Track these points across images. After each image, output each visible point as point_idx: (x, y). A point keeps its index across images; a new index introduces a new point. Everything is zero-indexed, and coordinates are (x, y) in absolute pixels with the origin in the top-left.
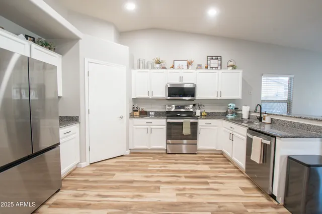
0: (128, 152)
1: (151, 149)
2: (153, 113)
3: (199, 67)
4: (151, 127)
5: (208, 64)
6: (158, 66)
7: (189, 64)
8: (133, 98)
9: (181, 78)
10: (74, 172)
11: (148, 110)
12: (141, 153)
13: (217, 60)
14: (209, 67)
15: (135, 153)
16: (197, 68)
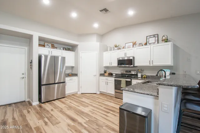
0: (98, 93)
1: (108, 93)
2: (115, 75)
3: (141, 44)
4: (108, 81)
5: (147, 42)
6: (116, 48)
7: (134, 44)
8: (104, 66)
9: (125, 54)
10: (75, 95)
11: (113, 73)
12: (103, 94)
13: (154, 38)
14: (148, 44)
15: (102, 94)
16: (139, 46)
